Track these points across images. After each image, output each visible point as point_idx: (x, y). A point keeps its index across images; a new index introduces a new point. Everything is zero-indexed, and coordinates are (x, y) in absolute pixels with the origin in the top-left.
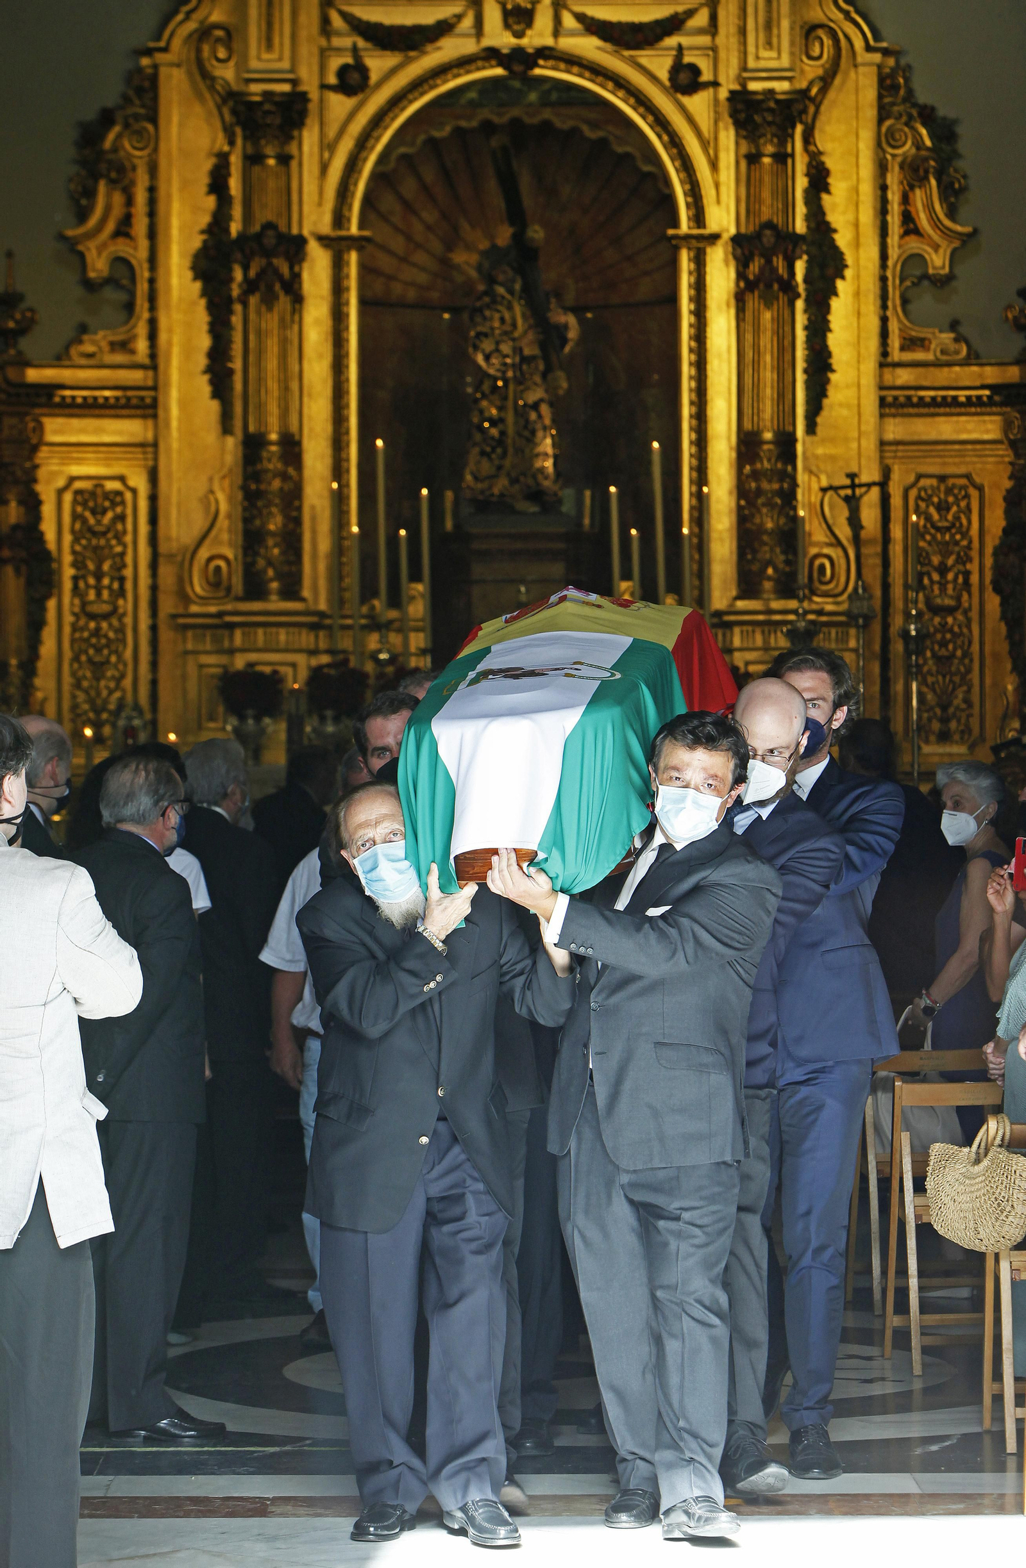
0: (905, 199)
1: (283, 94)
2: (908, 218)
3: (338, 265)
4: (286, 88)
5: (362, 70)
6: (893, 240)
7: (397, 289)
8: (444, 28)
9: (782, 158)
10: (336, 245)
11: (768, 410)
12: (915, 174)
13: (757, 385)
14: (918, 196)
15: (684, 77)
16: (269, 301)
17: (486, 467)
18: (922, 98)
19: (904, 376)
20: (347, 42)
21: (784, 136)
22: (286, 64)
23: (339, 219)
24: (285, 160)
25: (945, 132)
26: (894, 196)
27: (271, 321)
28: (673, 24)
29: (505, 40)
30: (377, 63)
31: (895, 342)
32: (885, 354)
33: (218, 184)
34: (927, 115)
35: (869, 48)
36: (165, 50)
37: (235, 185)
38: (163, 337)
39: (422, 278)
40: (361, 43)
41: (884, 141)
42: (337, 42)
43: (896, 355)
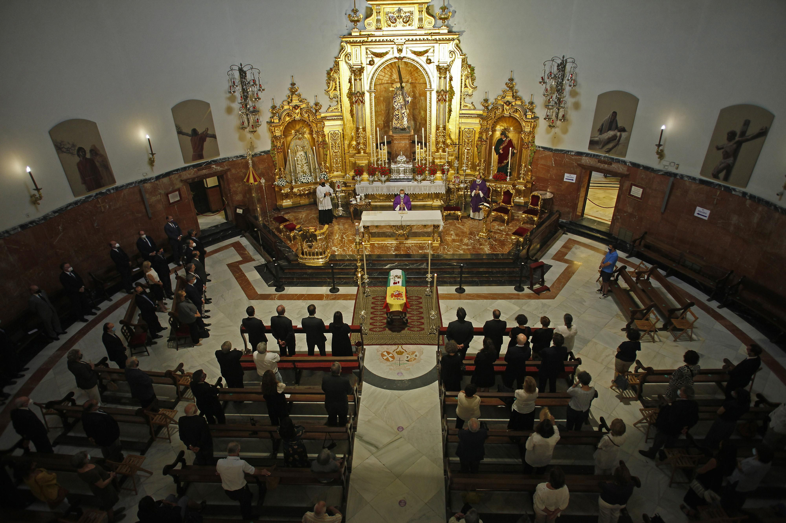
0: (465, 82)
1: (359, 68)
2: (465, 84)
3: (370, 95)
4: (360, 67)
5: (373, 61)
6: (463, 89)
7: (383, 81)
8: (387, 53)
9: (445, 78)
10: (370, 92)
11: (441, 122)
12: (467, 77)
13: (439, 118)
14: (467, 81)
15: (428, 61)
16: (359, 105)
17: (396, 122)
18: (469, 63)
19: (464, 112)
20: (370, 56)
21: (446, 73)
22: (360, 62)
23: (370, 88)
24: (360, 80)
25: (473, 70)
26: (463, 81)
27: (360, 107)
28: (426, 52)
29: (397, 55)
30: (376, 60)
31: (462, 106)
32: (461, 108)
33: (350, 82)
34: (470, 66)
35: (461, 55)
36: (340, 58)
37: (353, 81)
38: (342, 108)
39: (387, 79)
40: (373, 56)
41: (462, 71)
42: (369, 56)
43: (462, 108)
